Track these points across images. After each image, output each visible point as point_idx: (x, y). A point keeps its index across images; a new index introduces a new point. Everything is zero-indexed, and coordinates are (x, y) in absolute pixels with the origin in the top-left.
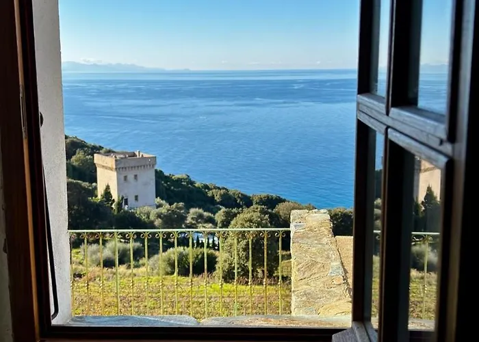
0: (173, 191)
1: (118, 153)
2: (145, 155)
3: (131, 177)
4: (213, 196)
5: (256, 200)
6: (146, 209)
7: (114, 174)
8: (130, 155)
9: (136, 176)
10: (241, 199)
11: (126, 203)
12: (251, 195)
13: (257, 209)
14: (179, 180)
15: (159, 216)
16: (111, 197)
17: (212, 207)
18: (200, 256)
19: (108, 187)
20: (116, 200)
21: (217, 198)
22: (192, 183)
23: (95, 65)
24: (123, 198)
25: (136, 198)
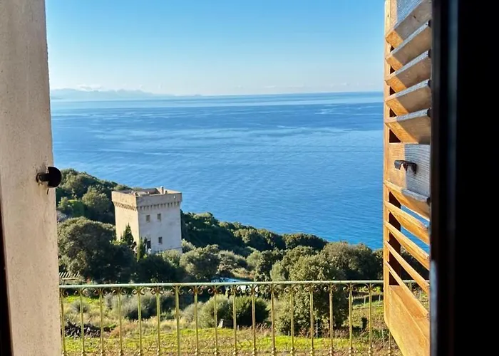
0: (196, 231)
1: (140, 190)
2: (169, 192)
3: (154, 217)
4: (240, 237)
5: (288, 240)
6: (173, 252)
7: (136, 213)
8: (152, 191)
9: (159, 215)
10: (272, 240)
11: (149, 247)
12: (283, 235)
13: (302, 250)
14: (202, 219)
15: (191, 260)
16: (133, 240)
17: (241, 249)
18: (248, 305)
19: (128, 228)
20: (138, 243)
21: (245, 239)
22: (216, 222)
23: (96, 92)
24: (146, 240)
25: (160, 239)
